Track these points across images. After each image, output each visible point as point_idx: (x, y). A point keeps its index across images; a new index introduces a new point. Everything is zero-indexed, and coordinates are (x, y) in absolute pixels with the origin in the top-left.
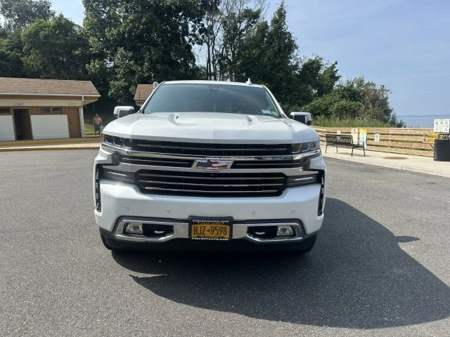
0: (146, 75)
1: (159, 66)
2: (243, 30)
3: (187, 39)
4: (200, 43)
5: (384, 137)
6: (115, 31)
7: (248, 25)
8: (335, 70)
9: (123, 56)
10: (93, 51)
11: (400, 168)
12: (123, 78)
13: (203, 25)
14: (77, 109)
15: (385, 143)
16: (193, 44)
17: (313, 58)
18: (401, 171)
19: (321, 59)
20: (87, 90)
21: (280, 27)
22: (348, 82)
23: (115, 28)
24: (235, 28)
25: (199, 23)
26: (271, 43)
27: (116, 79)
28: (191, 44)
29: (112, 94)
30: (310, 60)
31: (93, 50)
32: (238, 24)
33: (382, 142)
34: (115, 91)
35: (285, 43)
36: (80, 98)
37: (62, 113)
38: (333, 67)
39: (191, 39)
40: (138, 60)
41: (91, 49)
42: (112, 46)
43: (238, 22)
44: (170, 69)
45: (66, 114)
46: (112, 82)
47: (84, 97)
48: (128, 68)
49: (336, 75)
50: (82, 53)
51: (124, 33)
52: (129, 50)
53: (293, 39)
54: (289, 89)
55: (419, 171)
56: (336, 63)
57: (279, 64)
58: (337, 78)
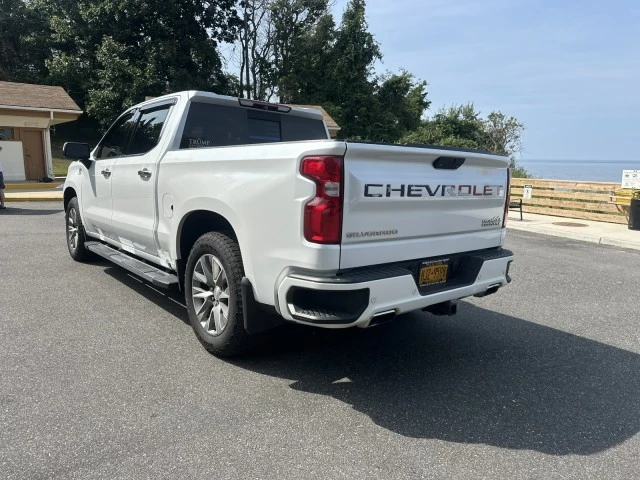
0: (150, 83)
1: (172, 71)
2: (302, 25)
3: (209, 31)
4: (230, 39)
5: (538, 193)
6: (95, 9)
7: (310, 19)
8: (423, 93)
9: (111, 50)
10: (56, 39)
11: (597, 241)
12: (108, 86)
13: (235, 13)
14: (40, 132)
15: (541, 201)
16: (220, 40)
17: (399, 74)
18: (600, 245)
19: (410, 76)
20: (58, 103)
21: (357, 25)
22: (452, 112)
23: (97, 4)
24: (290, 21)
25: (228, 9)
26: (344, 48)
27: (98, 87)
28: (215, 39)
29: (92, 110)
30: (395, 76)
31: (56, 37)
32: (294, 16)
33: (536, 200)
34: (97, 106)
35: (364, 49)
36: (47, 114)
37: (12, 138)
38: (420, 88)
39: (216, 33)
40: (137, 57)
41: (53, 36)
42: (88, 33)
43: (293, 12)
44: (189, 76)
45: (19, 140)
46: (92, 92)
47: (54, 113)
48: (120, 70)
49: (425, 100)
50: (38, 41)
51: (112, 13)
52: (121, 42)
53: (375, 43)
54: (368, 117)
55: (630, 247)
56: (425, 83)
57: (355, 80)
58: (426, 105)
